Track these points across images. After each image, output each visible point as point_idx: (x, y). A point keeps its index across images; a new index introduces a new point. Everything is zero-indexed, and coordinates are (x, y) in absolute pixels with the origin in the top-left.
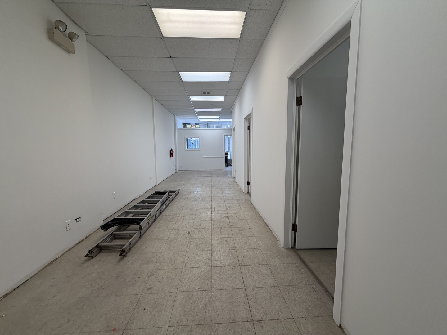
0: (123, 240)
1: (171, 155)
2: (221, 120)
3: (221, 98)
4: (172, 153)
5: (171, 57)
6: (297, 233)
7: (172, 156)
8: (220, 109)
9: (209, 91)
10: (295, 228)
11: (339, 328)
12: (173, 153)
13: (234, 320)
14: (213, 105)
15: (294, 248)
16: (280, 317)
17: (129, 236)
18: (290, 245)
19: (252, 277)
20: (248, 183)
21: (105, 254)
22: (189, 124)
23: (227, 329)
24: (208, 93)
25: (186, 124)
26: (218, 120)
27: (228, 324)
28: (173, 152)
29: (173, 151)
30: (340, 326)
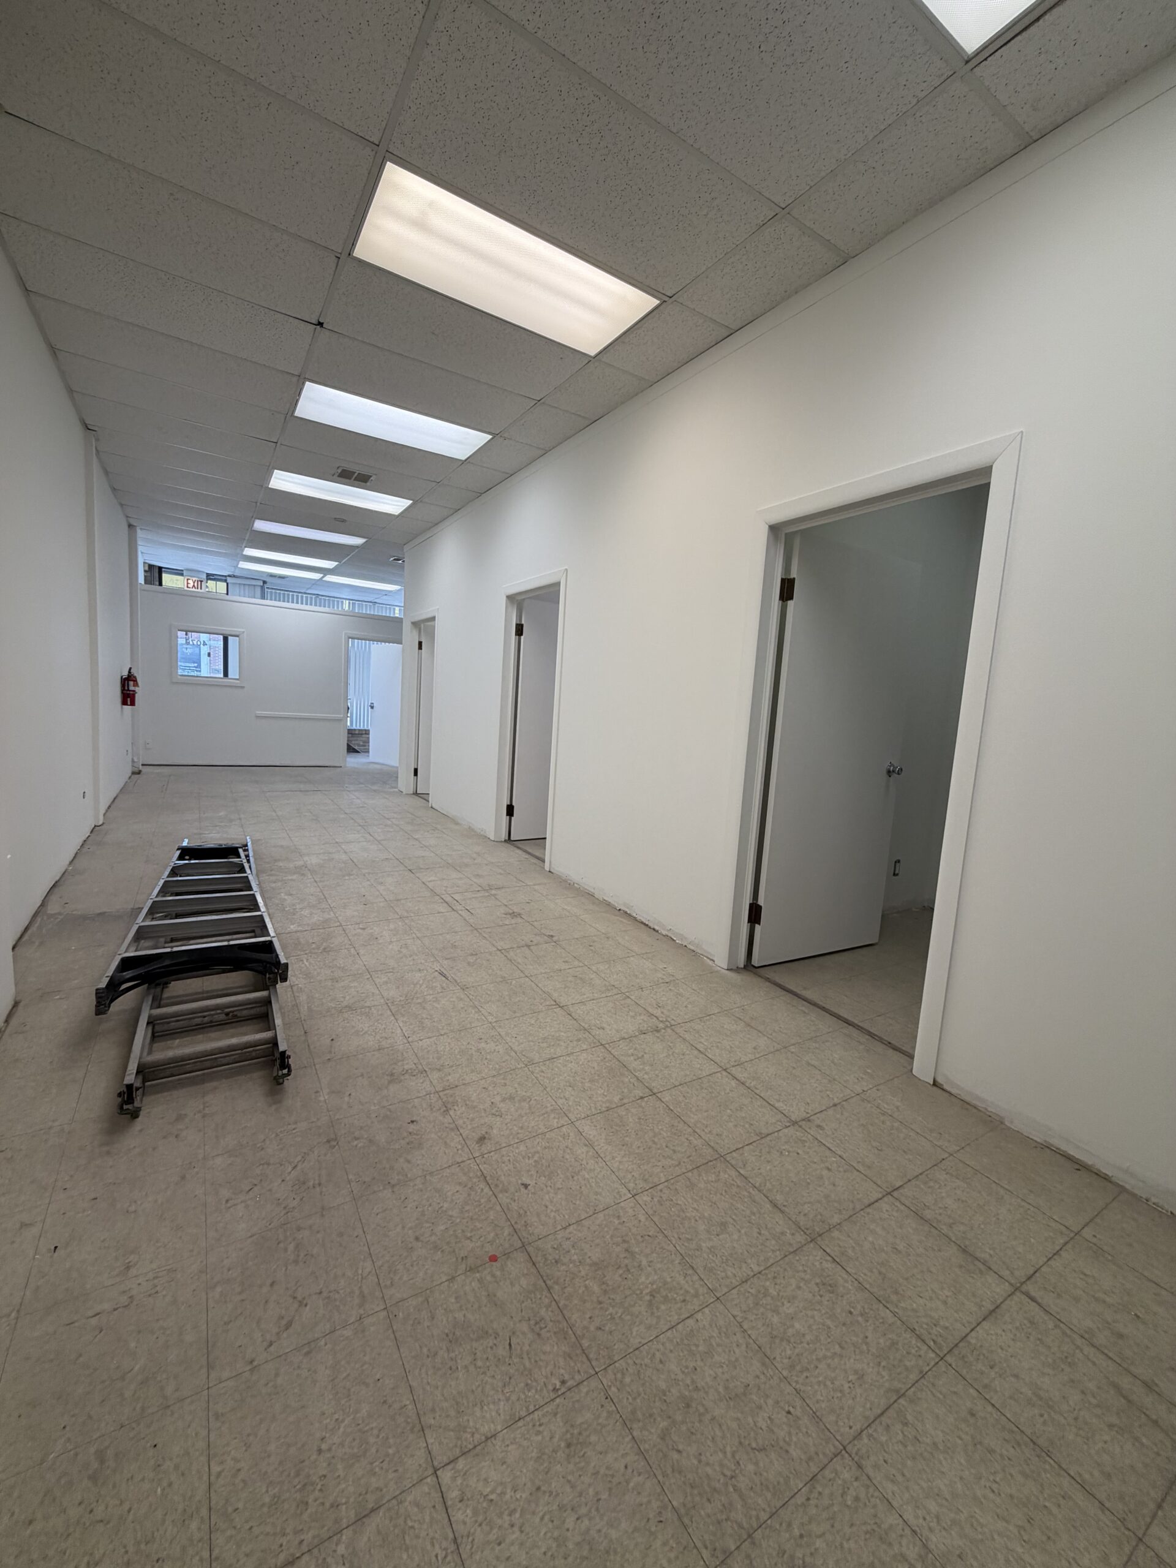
1: (128, 698)
2: (330, 578)
3: (391, 505)
4: (132, 688)
5: (320, 324)
7: (133, 704)
8: (358, 541)
9: (365, 471)
10: (755, 914)
11: (935, 1088)
12: (137, 689)
13: (761, 1133)
14: (343, 521)
15: (749, 966)
16: (836, 1101)
18: (741, 961)
19: (719, 1044)
20: (510, 811)
22: (179, 573)
23: (761, 1152)
24: (362, 480)
25: (160, 569)
26: (316, 576)
27: (754, 1144)
28: (136, 684)
29: (135, 681)
30: (935, 1084)
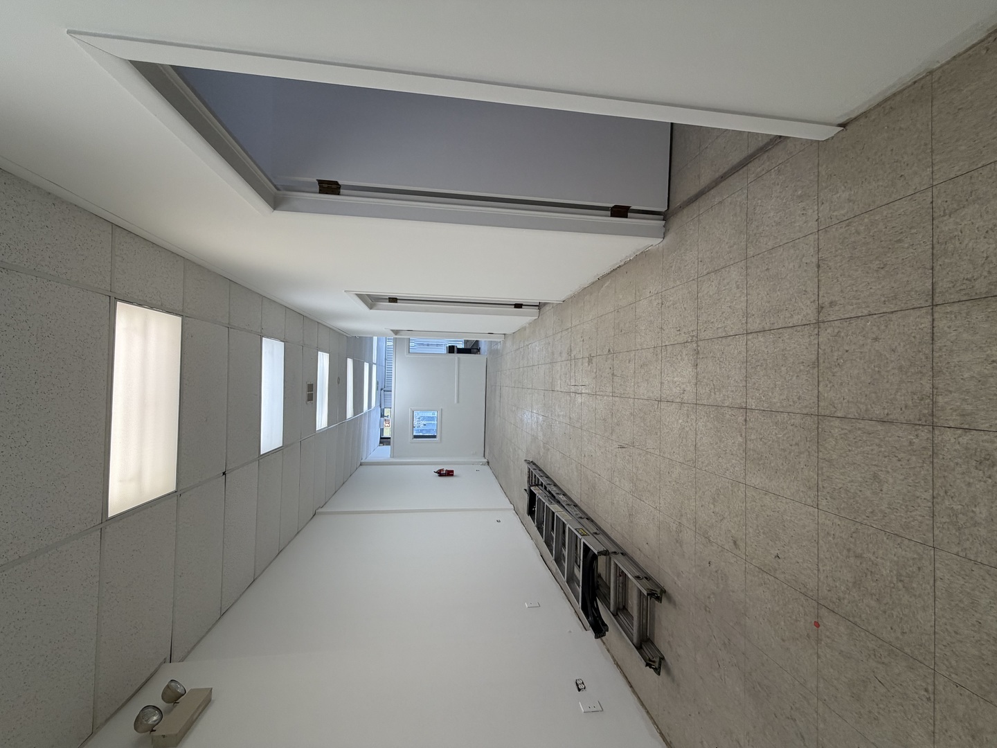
0: (629, 591)
1: (450, 473)
2: (375, 360)
3: (323, 360)
4: (444, 472)
5: (224, 473)
6: (633, 207)
7: (452, 471)
8: (350, 362)
9: (306, 389)
10: (620, 212)
11: (847, 127)
12: (445, 469)
13: (814, 363)
14: (339, 378)
15: (665, 216)
16: (815, 260)
17: (621, 578)
18: (658, 223)
19: (724, 315)
20: (518, 306)
21: (656, 631)
22: (382, 430)
23: (830, 382)
24: (312, 389)
25: (381, 438)
28: (442, 470)
29: (440, 470)
30: (843, 125)
